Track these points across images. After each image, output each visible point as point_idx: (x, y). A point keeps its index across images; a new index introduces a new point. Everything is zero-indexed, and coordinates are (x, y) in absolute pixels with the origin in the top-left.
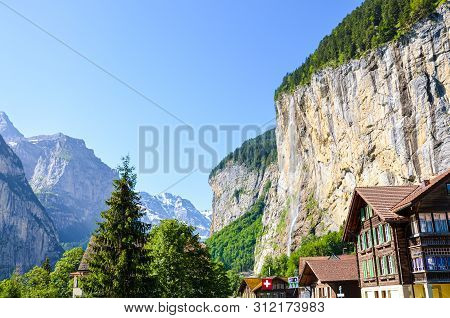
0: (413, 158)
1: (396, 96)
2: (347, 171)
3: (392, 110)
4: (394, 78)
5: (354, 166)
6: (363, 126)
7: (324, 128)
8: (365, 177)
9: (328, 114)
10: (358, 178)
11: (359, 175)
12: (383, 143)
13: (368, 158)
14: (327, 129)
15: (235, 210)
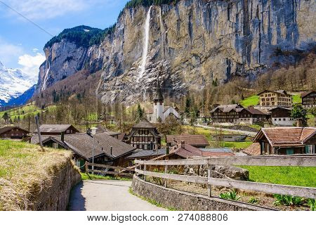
0: (247, 54)
1: (240, 25)
2: (195, 55)
3: (237, 31)
5: (204, 54)
6: (218, 35)
7: (184, 31)
8: (210, 61)
9: (190, 24)
10: (203, 60)
11: (206, 58)
12: (228, 45)
13: (216, 51)
14: (187, 32)
15: (66, 67)
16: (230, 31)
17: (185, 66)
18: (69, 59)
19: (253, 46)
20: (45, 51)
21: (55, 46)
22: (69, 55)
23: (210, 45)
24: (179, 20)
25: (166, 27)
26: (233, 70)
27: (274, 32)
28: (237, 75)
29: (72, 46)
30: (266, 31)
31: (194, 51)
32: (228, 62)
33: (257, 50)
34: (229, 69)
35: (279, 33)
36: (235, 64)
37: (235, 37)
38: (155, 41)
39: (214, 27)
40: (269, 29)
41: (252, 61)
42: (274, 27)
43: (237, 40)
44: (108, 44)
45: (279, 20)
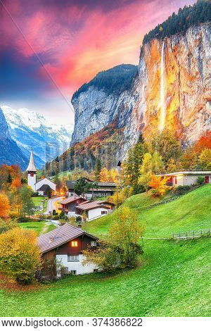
2: (208, 100)
7: (194, 69)
9: (199, 59)
14: (197, 69)
15: (94, 124)
18: (97, 112)
20: (73, 103)
22: (97, 107)
25: (179, 65)
29: (101, 94)
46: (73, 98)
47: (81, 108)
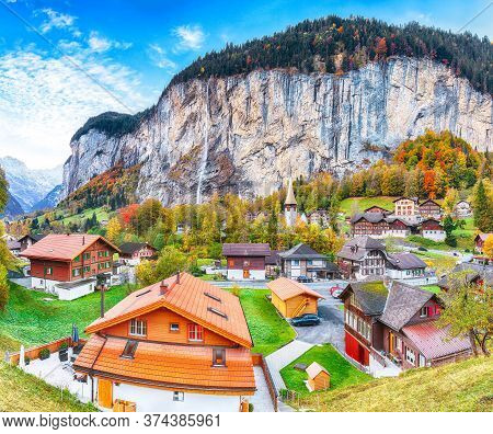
0: (334, 146)
1: (329, 109)
2: (269, 145)
3: (324, 116)
4: (329, 98)
5: (282, 143)
6: (301, 119)
7: (255, 113)
8: (289, 152)
9: (264, 104)
10: (279, 151)
11: (284, 149)
12: (313, 133)
13: (297, 140)
14: (259, 114)
15: (96, 163)
16: (316, 115)
17: (255, 158)
18: (99, 153)
19: (342, 137)
20: (72, 146)
21: (83, 138)
22: (99, 149)
23: (290, 132)
24: (249, 98)
25: (231, 107)
26: (317, 165)
27: (364, 121)
28: (321, 171)
29: (102, 136)
30: (356, 119)
31: (268, 139)
32: (312, 155)
33: (346, 141)
34: (312, 164)
35: (369, 123)
36: (319, 158)
37: (320, 124)
38: (214, 126)
39: (298, 109)
40: (360, 118)
41: (339, 155)
42: (365, 116)
43: (323, 128)
44: (145, 132)
45: (370, 107)
46: (73, 140)
47: (82, 150)
